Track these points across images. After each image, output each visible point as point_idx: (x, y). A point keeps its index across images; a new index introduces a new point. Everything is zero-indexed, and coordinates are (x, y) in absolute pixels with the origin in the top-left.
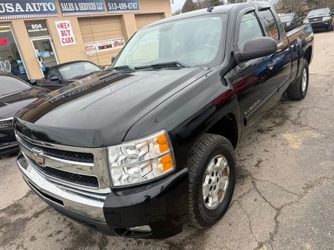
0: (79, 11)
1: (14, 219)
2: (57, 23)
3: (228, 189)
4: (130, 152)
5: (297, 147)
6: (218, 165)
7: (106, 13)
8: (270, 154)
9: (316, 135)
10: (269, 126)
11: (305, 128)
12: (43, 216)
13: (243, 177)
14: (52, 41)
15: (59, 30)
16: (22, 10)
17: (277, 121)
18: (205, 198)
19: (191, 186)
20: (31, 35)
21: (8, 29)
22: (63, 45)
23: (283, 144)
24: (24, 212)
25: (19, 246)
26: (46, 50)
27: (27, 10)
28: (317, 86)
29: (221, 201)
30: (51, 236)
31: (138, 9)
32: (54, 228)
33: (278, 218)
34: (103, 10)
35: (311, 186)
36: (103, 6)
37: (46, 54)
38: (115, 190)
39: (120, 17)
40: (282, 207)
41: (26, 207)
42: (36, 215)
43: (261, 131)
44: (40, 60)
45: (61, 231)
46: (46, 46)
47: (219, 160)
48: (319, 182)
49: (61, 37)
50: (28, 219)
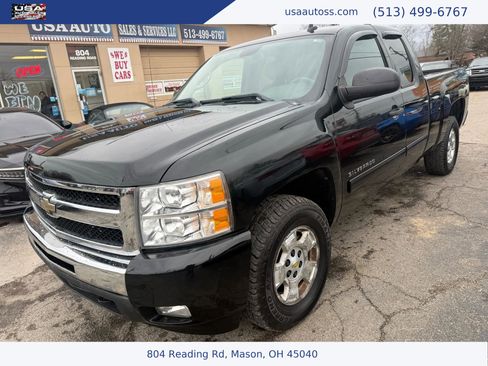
0: (143, 37)
1: (11, 300)
2: (111, 50)
3: (315, 280)
4: (171, 200)
5: (429, 236)
6: (302, 241)
7: (179, 42)
8: (388, 243)
9: (459, 223)
10: (392, 206)
11: (445, 212)
12: (51, 299)
13: (343, 270)
14: (102, 74)
15: (113, 60)
16: (65, 30)
17: (406, 201)
18: (277, 285)
19: (255, 261)
20: (73, 64)
21: (44, 54)
22: (116, 81)
23: (409, 231)
24: (26, 292)
25: (11, 335)
26: (92, 87)
27: (72, 30)
28: (472, 159)
29: (304, 295)
30: (57, 325)
31: (225, 40)
32: (63, 316)
33: (385, 329)
34: (176, 38)
35: (442, 290)
36: (176, 32)
37: (91, 92)
38: (145, 252)
39: (199, 49)
40: (394, 314)
41: (30, 287)
42: (42, 298)
43: (380, 212)
44: (81, 99)
45: (72, 321)
46: (92, 81)
47: (305, 234)
48: (454, 285)
49: (114, 70)
50: (30, 302)
